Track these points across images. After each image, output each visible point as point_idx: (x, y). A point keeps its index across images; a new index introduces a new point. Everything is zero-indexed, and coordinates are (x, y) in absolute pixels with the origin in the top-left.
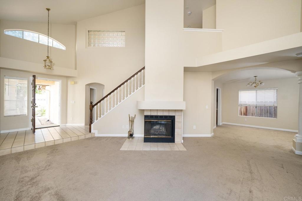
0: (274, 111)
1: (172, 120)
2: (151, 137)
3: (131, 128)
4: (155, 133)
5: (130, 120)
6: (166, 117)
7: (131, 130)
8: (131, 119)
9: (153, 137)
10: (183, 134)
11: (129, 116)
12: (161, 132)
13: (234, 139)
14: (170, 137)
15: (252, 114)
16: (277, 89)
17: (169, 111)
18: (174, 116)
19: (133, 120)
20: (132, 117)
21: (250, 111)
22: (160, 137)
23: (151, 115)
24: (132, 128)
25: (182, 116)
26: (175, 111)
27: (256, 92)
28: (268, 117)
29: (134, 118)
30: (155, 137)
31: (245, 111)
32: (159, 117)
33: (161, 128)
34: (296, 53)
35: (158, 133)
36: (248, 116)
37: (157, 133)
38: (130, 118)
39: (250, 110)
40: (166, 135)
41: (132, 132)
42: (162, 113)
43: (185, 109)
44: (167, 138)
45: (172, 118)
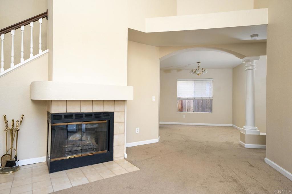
0: (207, 105)
1: (109, 121)
2: (68, 158)
3: (9, 147)
4: (75, 149)
5: (7, 127)
6: (97, 115)
7: (9, 153)
8: (10, 127)
9: (72, 157)
10: (126, 143)
11: (5, 119)
12: (87, 145)
13: (185, 140)
14: (106, 151)
15: (187, 109)
16: (212, 79)
17: (103, 102)
18: (112, 113)
19: (18, 127)
20: (13, 121)
21: (186, 106)
22: (85, 154)
23: (69, 111)
24: (15, 147)
25: (124, 111)
26: (114, 102)
27: (194, 83)
28: (201, 112)
29: (19, 122)
30: (76, 156)
31: (180, 106)
32: (84, 116)
33: (84, 138)
34: (251, 34)
35: (80, 148)
36: (184, 112)
37: (78, 149)
38: (6, 122)
39: (185, 104)
40: (96, 150)
41: (13, 155)
42: (91, 107)
43: (132, 99)
44: (100, 154)
45: (109, 117)
